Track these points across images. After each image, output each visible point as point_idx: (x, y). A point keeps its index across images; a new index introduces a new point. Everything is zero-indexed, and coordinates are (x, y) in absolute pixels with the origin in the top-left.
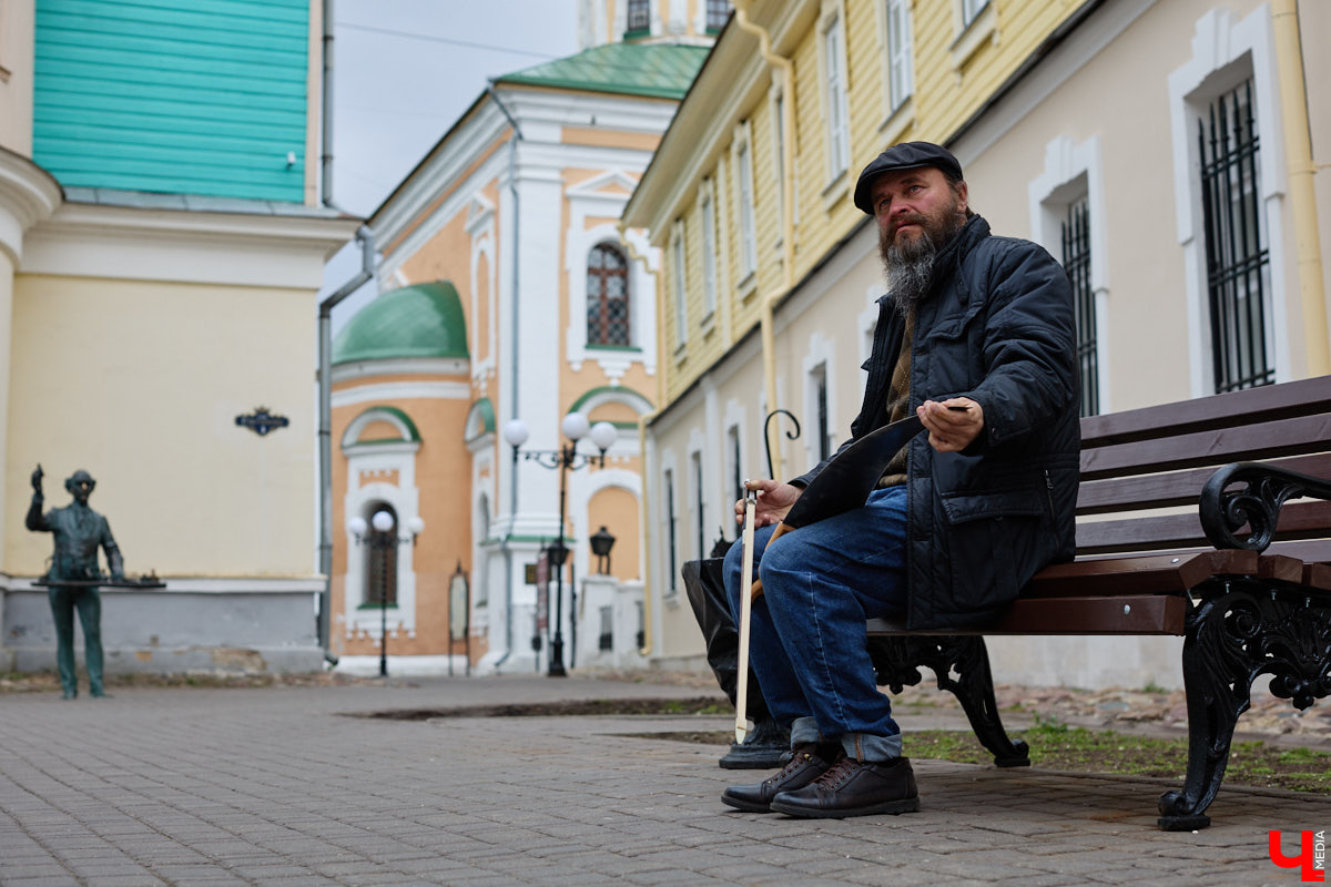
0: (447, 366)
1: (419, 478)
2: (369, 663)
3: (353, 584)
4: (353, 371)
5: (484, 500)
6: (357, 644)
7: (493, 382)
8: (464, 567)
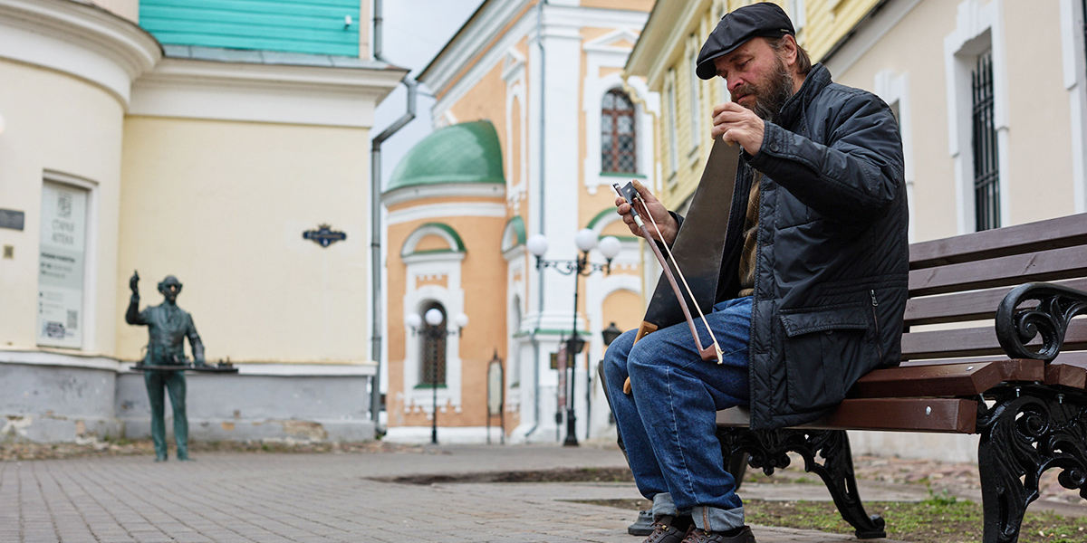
0: (487, 190)
1: (464, 282)
2: (423, 433)
3: (412, 367)
4: (411, 194)
5: (517, 300)
6: (412, 418)
7: (524, 203)
8: (500, 355)
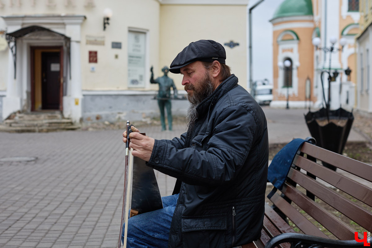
0: (307, 18)
1: (300, 50)
2: (284, 103)
3: (281, 80)
4: (280, 20)
5: (317, 57)
6: (280, 98)
7: (320, 22)
8: (310, 77)
